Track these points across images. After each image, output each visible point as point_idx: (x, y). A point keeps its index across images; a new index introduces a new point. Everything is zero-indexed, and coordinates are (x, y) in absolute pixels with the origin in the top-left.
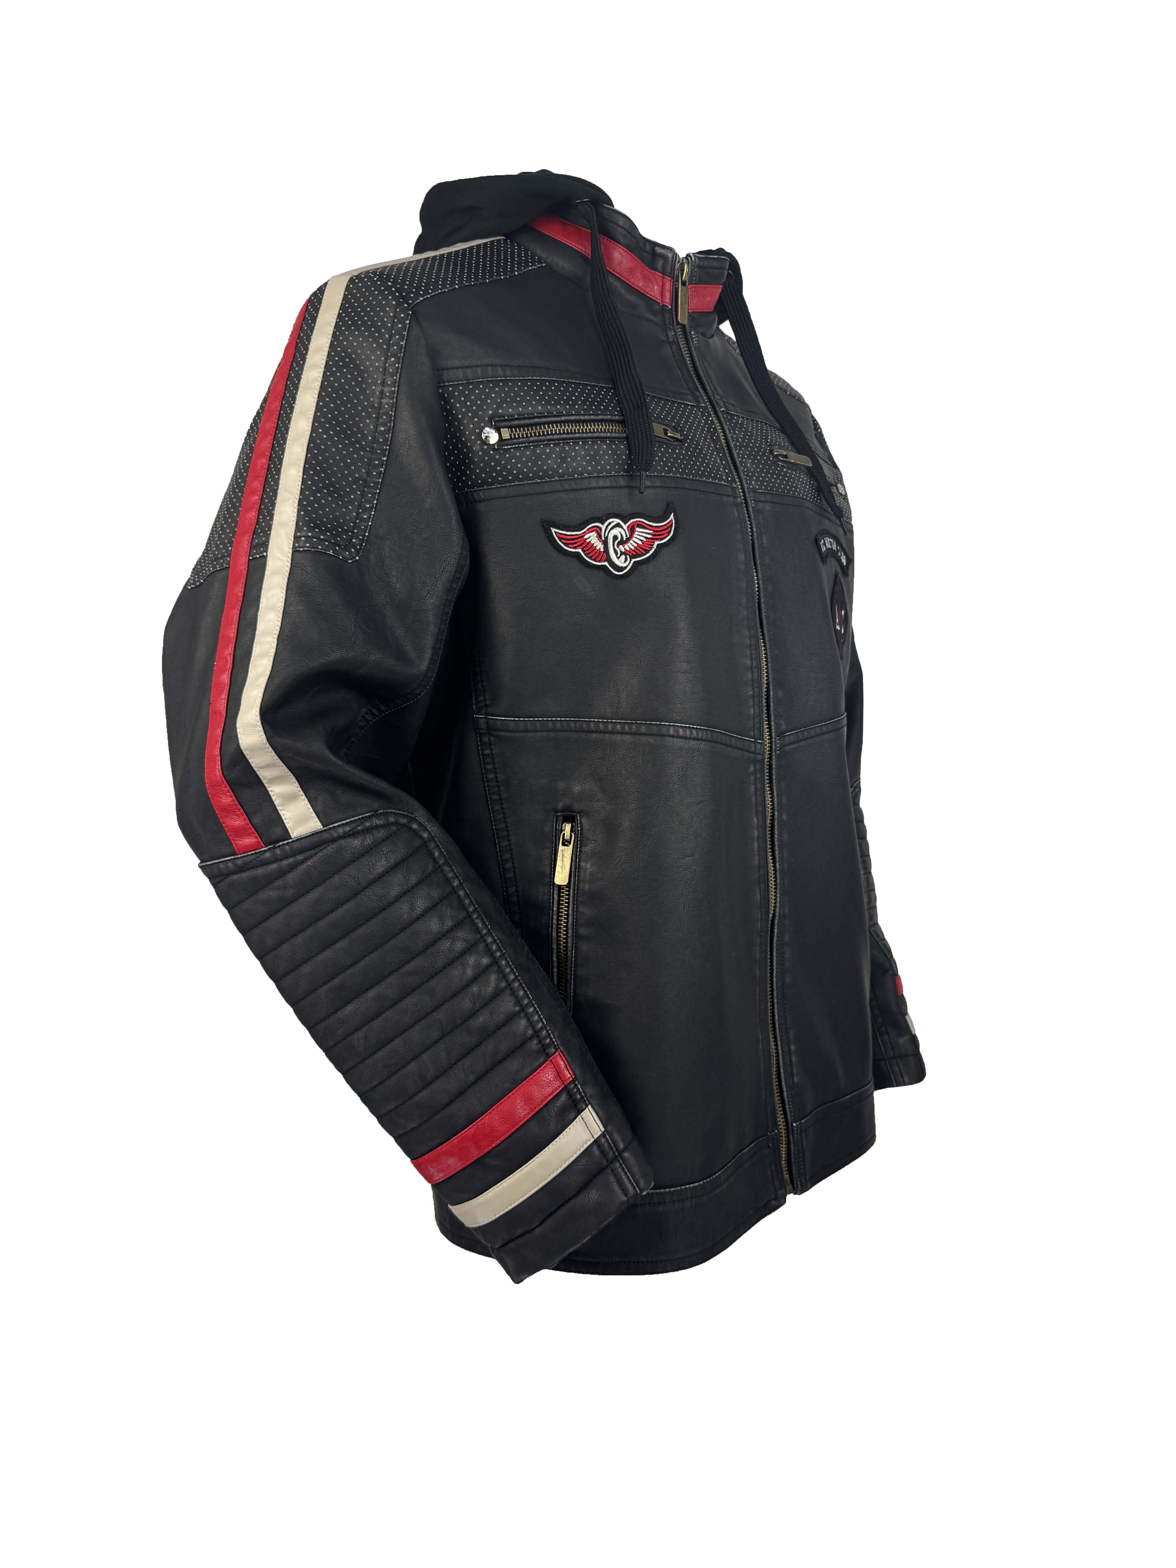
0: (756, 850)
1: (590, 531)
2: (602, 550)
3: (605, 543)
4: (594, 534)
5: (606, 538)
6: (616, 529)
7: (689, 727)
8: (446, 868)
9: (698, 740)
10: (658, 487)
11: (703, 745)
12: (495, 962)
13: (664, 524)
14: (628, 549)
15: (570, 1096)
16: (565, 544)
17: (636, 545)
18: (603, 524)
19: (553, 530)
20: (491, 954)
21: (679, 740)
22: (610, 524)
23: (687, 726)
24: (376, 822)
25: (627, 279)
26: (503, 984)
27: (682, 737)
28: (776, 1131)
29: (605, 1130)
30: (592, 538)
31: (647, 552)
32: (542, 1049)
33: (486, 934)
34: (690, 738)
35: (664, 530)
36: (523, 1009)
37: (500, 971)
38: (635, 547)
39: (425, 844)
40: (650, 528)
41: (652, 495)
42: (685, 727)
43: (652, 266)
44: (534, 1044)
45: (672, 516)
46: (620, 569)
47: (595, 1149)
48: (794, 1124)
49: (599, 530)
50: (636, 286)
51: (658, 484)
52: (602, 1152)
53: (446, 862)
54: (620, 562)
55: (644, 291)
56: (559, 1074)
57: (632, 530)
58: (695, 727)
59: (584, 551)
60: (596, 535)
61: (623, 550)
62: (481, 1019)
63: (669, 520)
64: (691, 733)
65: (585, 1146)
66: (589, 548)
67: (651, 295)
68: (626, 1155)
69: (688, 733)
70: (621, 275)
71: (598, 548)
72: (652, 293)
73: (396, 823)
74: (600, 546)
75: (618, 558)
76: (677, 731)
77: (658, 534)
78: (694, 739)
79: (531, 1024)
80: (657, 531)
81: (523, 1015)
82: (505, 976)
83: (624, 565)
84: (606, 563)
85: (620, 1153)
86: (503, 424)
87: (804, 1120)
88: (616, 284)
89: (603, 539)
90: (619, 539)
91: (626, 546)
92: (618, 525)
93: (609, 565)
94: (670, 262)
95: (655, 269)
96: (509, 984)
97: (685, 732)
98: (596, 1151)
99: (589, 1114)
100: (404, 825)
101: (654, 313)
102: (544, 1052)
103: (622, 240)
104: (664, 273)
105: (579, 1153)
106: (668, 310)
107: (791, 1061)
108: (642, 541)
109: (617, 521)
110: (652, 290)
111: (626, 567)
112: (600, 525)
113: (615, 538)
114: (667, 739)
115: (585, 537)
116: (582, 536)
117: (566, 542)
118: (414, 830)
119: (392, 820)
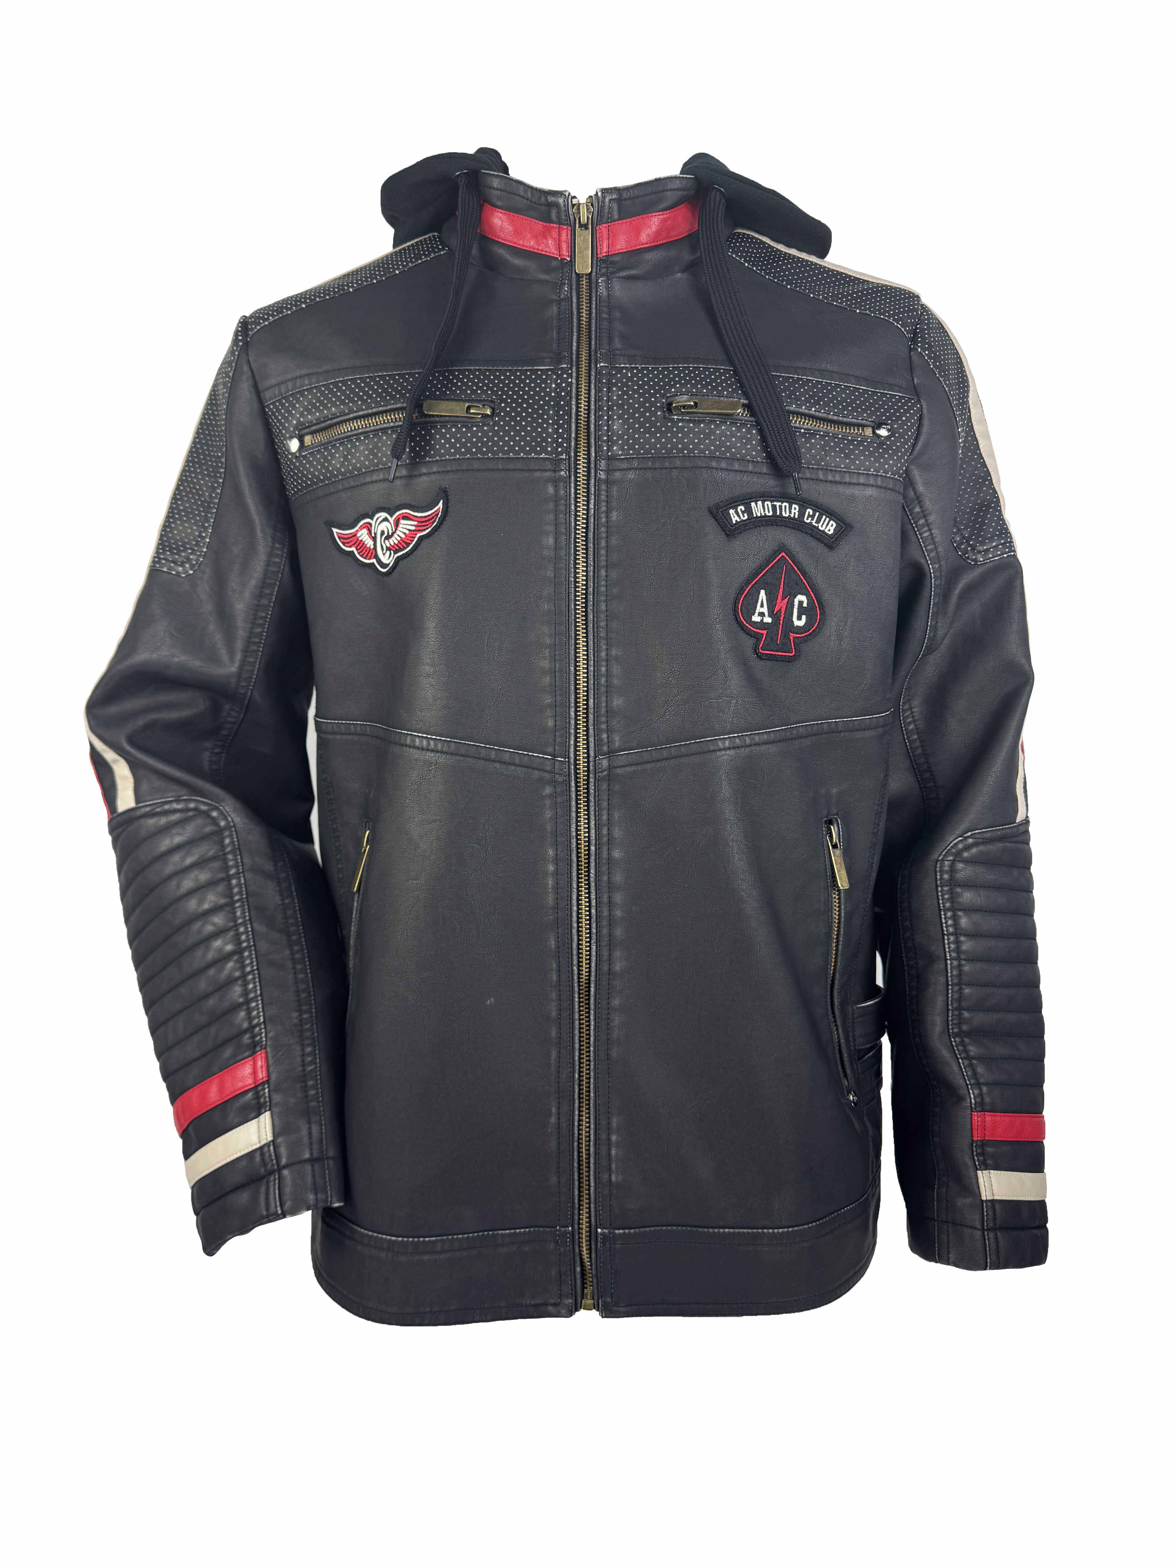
0: (550, 886)
1: (361, 528)
2: (372, 547)
3: (374, 539)
4: (365, 531)
5: (375, 534)
6: (382, 523)
7: (427, 737)
8: (230, 857)
9: (437, 752)
10: (434, 473)
11: (442, 759)
12: (239, 951)
13: (429, 513)
14: (392, 544)
15: (257, 1096)
16: (344, 543)
17: (399, 539)
18: (372, 519)
19: (335, 530)
20: (238, 942)
21: (415, 751)
22: (378, 519)
23: (425, 735)
24: (176, 806)
25: (515, 243)
26: (237, 974)
27: (418, 748)
28: (570, 1228)
29: (273, 1141)
30: (363, 535)
31: (408, 544)
32: (252, 1045)
33: (240, 924)
34: (427, 750)
35: (426, 521)
36: (248, 1002)
37: (241, 961)
38: (399, 542)
39: (221, 831)
40: (415, 519)
41: (425, 482)
42: (422, 737)
43: (547, 219)
44: (246, 1039)
45: (441, 504)
46: (384, 566)
47: (258, 1154)
48: (599, 1230)
49: (369, 526)
50: (526, 247)
51: (435, 469)
52: (263, 1160)
53: (233, 852)
54: (385, 559)
55: (538, 250)
56: (255, 1073)
57: (397, 523)
58: (434, 737)
59: (357, 550)
60: (366, 532)
61: (388, 545)
62: (211, 1002)
63: (436, 509)
64: (429, 744)
65: (250, 1149)
66: (360, 545)
67: (546, 252)
68: (286, 1172)
69: (425, 742)
70: (507, 241)
71: (368, 546)
72: (548, 250)
73: (195, 809)
74: (370, 543)
75: (384, 554)
76: (414, 741)
77: (422, 523)
78: (432, 751)
79: (250, 1019)
80: (421, 522)
81: (245, 1007)
82: (243, 967)
83: (387, 562)
84: (374, 561)
85: (280, 1169)
86: (305, 431)
87: (621, 1231)
88: (501, 251)
89: (373, 535)
90: (386, 534)
91: (391, 541)
92: (386, 519)
93: (377, 562)
94: (563, 208)
95: (551, 221)
96: (244, 976)
97: (421, 742)
98: (258, 1158)
99: (266, 1118)
100: (204, 812)
101: (549, 271)
102: (254, 1047)
103: (499, 203)
104: (560, 223)
105: (243, 1153)
106: (567, 263)
107: (610, 1154)
108: (405, 534)
109: (383, 515)
110: (547, 246)
111: (389, 564)
112: (368, 520)
113: (383, 533)
114: (405, 748)
115: (358, 535)
116: (355, 535)
117: (344, 541)
118: (213, 818)
119: (192, 805)
